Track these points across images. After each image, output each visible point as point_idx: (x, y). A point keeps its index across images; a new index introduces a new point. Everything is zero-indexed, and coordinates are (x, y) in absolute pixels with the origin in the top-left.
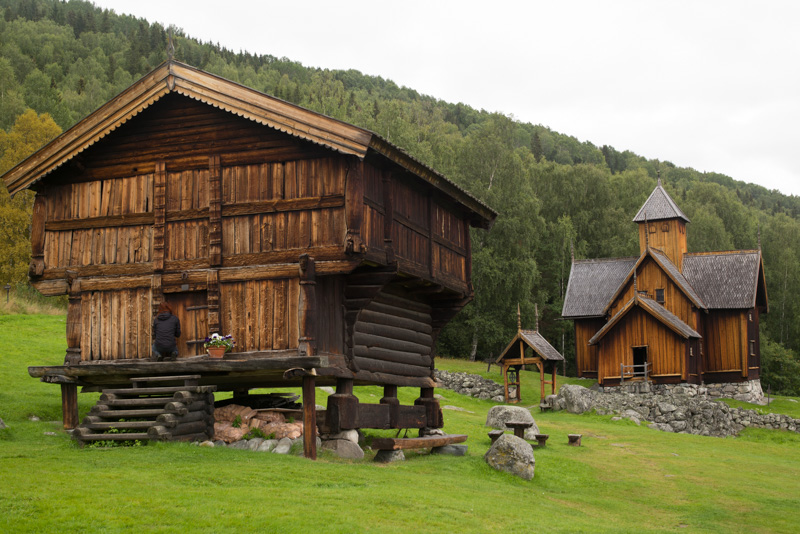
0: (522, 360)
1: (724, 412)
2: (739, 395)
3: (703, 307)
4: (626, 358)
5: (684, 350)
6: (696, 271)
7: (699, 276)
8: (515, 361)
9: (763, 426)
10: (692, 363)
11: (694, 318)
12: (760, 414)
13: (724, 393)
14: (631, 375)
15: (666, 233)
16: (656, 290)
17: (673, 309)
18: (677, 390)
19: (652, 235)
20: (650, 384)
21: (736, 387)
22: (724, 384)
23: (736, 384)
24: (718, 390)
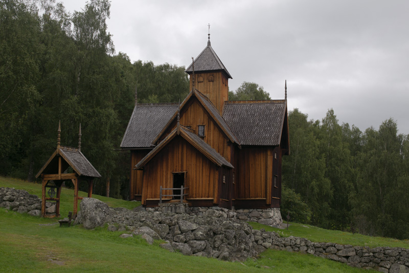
0: (60, 176)
1: (247, 233)
2: (263, 219)
3: (238, 143)
4: (166, 182)
5: (217, 176)
6: (234, 115)
7: (236, 119)
8: (53, 177)
9: (283, 249)
10: (224, 189)
11: (229, 151)
12: (282, 237)
13: (250, 218)
14: (170, 197)
15: (211, 83)
16: (199, 126)
17: (212, 142)
18: (209, 212)
19: (200, 84)
20: (185, 205)
21: (261, 213)
22: (251, 210)
23: (261, 210)
24: (246, 215)
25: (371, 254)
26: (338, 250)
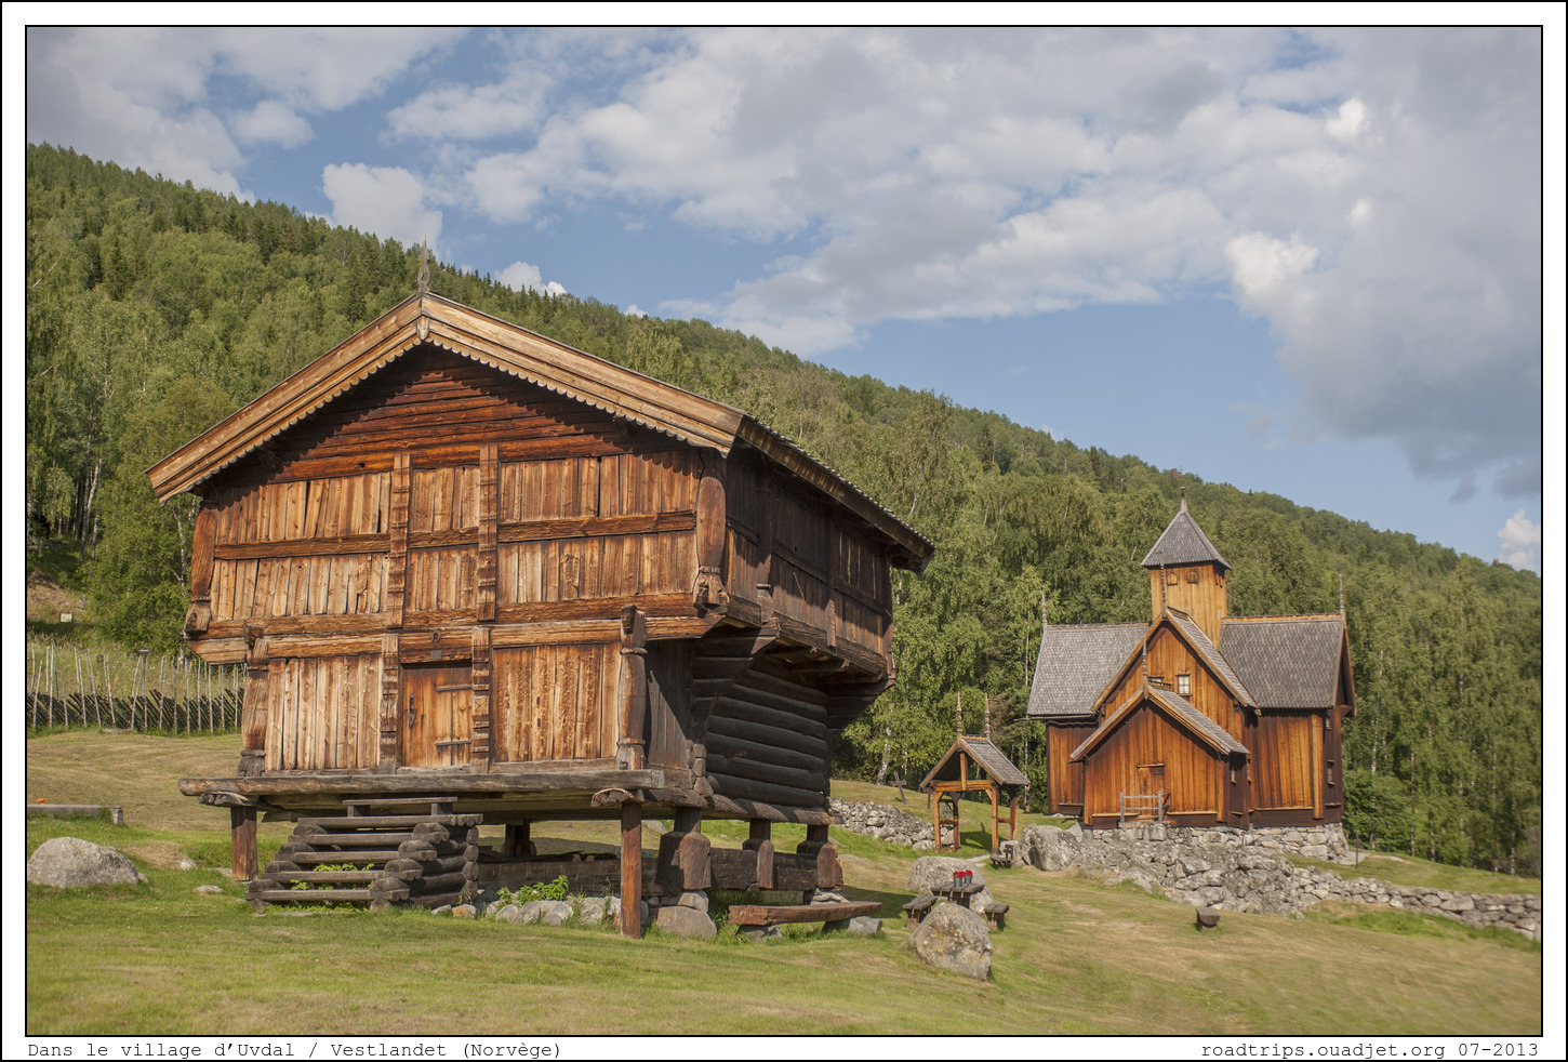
0: (964, 783)
1: (1287, 875)
2: (1309, 847)
3: (1252, 703)
4: (1128, 784)
5: (1220, 772)
6: (1241, 648)
7: (1246, 656)
8: (952, 786)
9: (1349, 898)
10: (1234, 792)
11: (1237, 721)
12: (1344, 879)
13: (1284, 844)
14: (1136, 811)
15: (1193, 585)
16: (1178, 676)
17: (1204, 706)
18: (1210, 836)
19: (1171, 587)
20: (1165, 825)
21: (1304, 834)
22: (1286, 829)
23: (1304, 829)
24: (1275, 838)
25: (1502, 907)
26: (1443, 901)
